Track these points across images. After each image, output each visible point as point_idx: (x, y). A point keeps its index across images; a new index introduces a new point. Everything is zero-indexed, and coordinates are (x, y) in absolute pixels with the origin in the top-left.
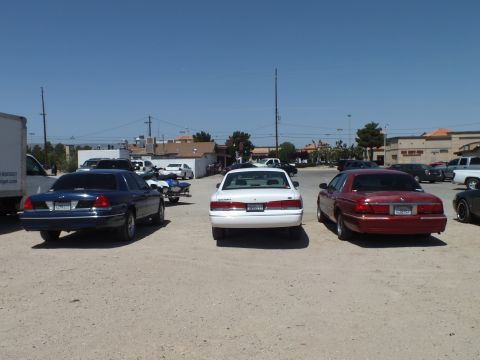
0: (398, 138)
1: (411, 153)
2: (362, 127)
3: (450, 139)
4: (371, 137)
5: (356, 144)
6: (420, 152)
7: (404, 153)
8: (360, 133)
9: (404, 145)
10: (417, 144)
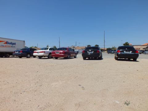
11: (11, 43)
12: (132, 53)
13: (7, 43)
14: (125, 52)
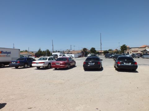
0: (131, 48)
1: (135, 52)
2: (122, 46)
3: (145, 48)
4: (124, 48)
5: (120, 50)
6: (137, 51)
7: (133, 52)
8: (121, 47)
9: (133, 49)
10: (136, 49)
11: (6, 53)
12: (131, 64)
13: (2, 52)
14: (125, 63)
